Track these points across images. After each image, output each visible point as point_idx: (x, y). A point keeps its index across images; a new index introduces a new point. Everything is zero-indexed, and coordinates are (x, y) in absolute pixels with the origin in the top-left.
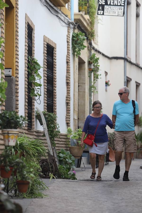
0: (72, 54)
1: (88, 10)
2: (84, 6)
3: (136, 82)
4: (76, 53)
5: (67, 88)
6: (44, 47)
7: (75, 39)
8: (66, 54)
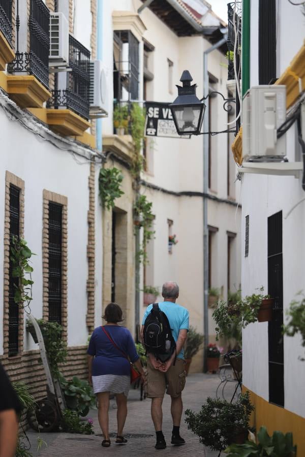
0: (100, 205)
1: (130, 127)
2: (123, 121)
3: (228, 232)
4: (106, 204)
5: (90, 266)
6: (44, 208)
7: (104, 179)
8: (87, 208)
